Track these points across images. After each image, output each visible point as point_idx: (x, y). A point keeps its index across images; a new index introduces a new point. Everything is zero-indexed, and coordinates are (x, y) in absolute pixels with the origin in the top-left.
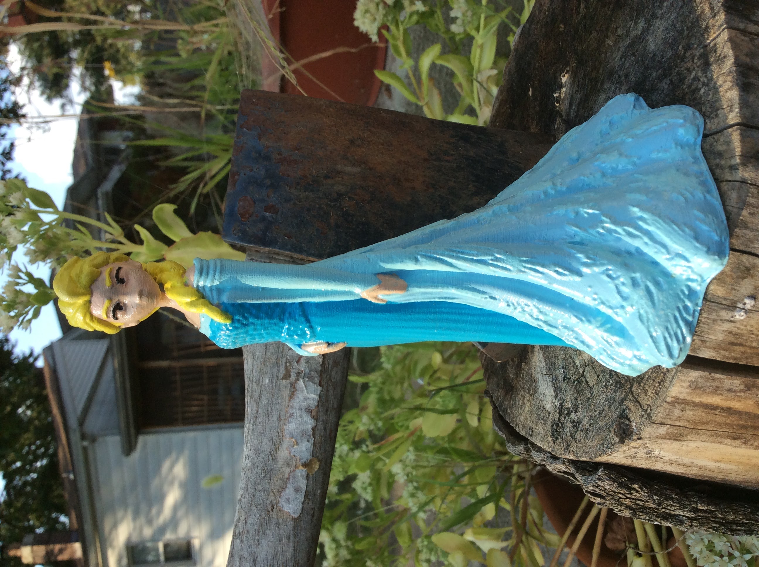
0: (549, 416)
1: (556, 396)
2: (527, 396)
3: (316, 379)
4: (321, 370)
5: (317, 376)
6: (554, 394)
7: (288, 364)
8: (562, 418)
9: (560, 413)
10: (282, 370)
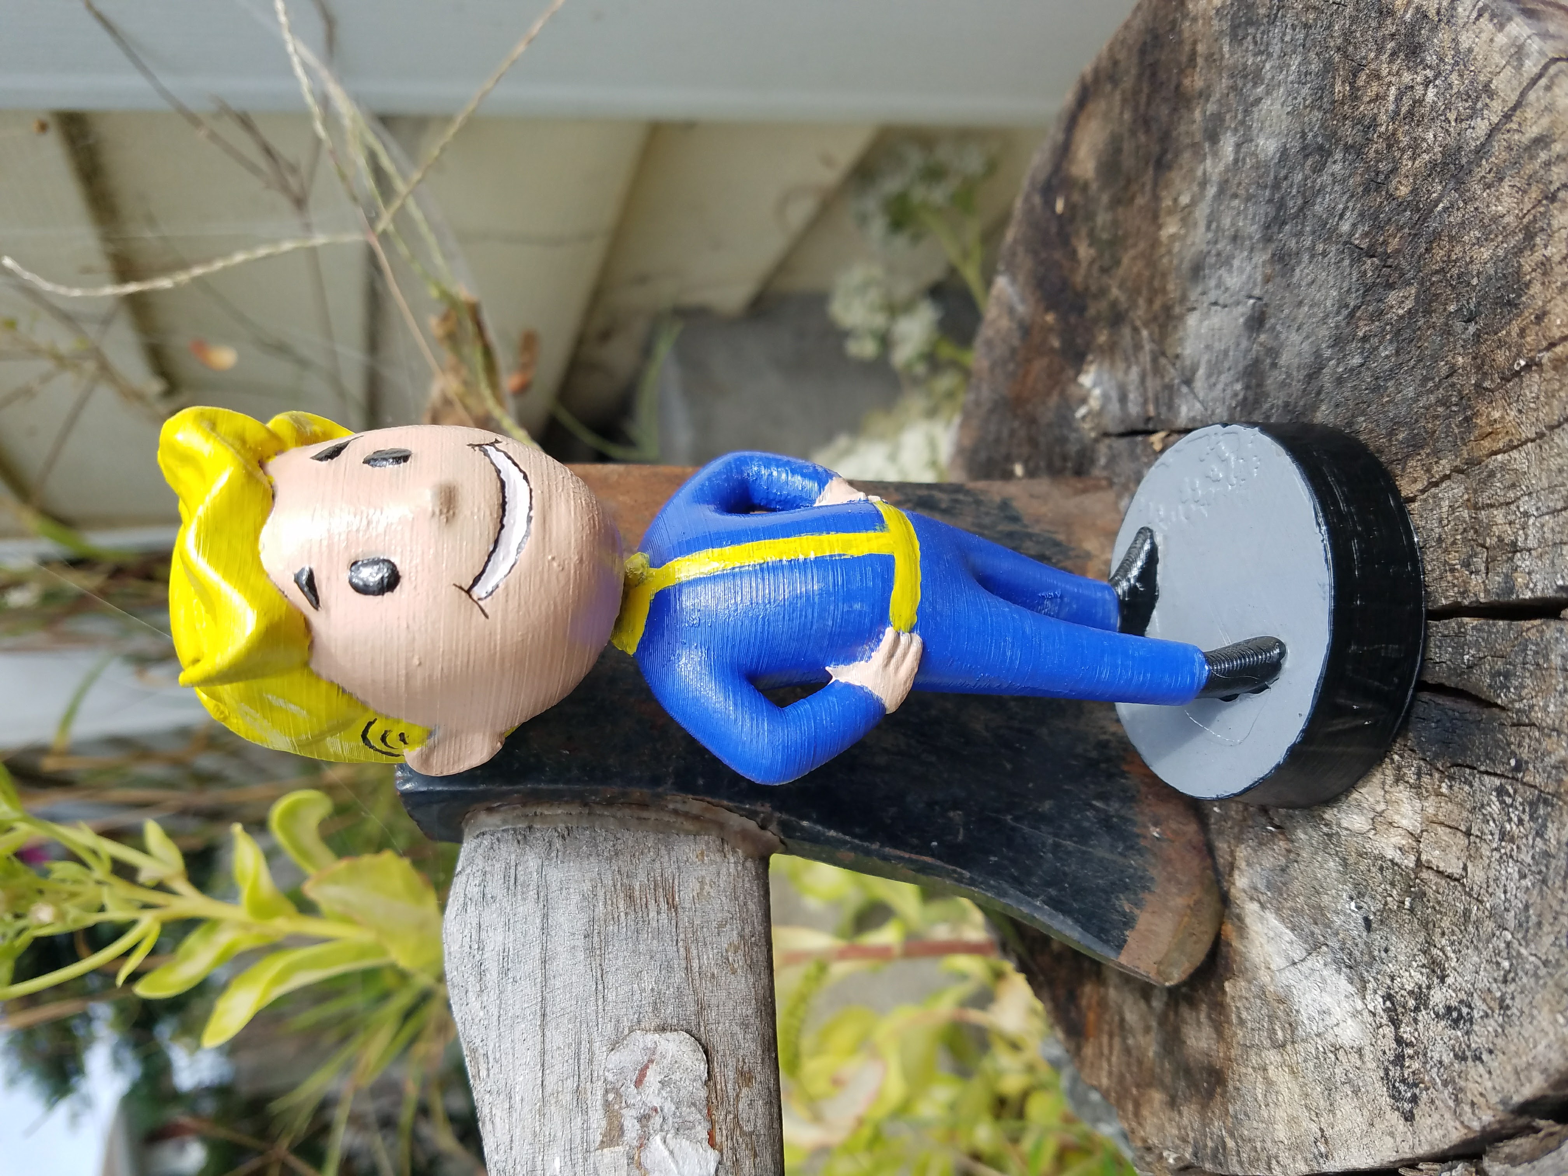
0: (1361, 1056)
1: (1363, 990)
2: (1272, 1056)
3: (699, 1128)
4: (708, 1099)
5: (699, 1116)
6: (1352, 989)
7: (611, 1097)
8: (1406, 1032)
9: (1395, 1023)
10: (598, 1121)
